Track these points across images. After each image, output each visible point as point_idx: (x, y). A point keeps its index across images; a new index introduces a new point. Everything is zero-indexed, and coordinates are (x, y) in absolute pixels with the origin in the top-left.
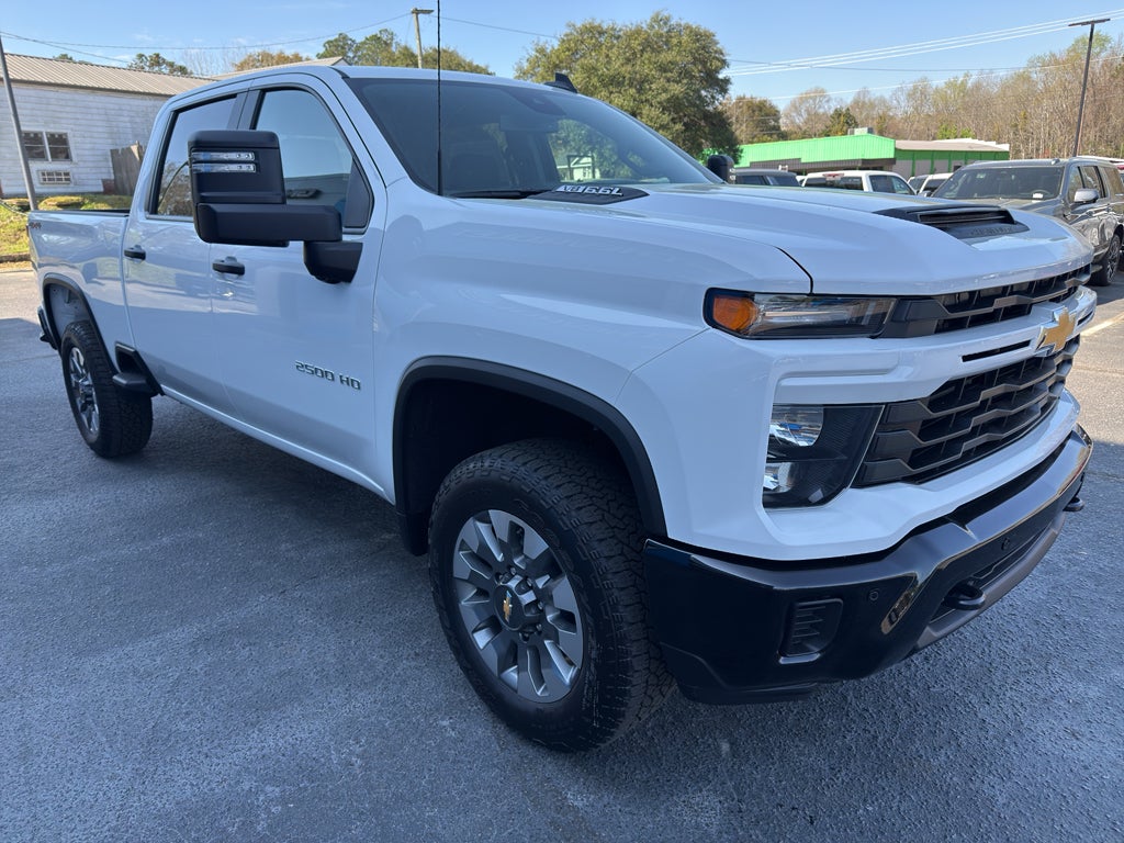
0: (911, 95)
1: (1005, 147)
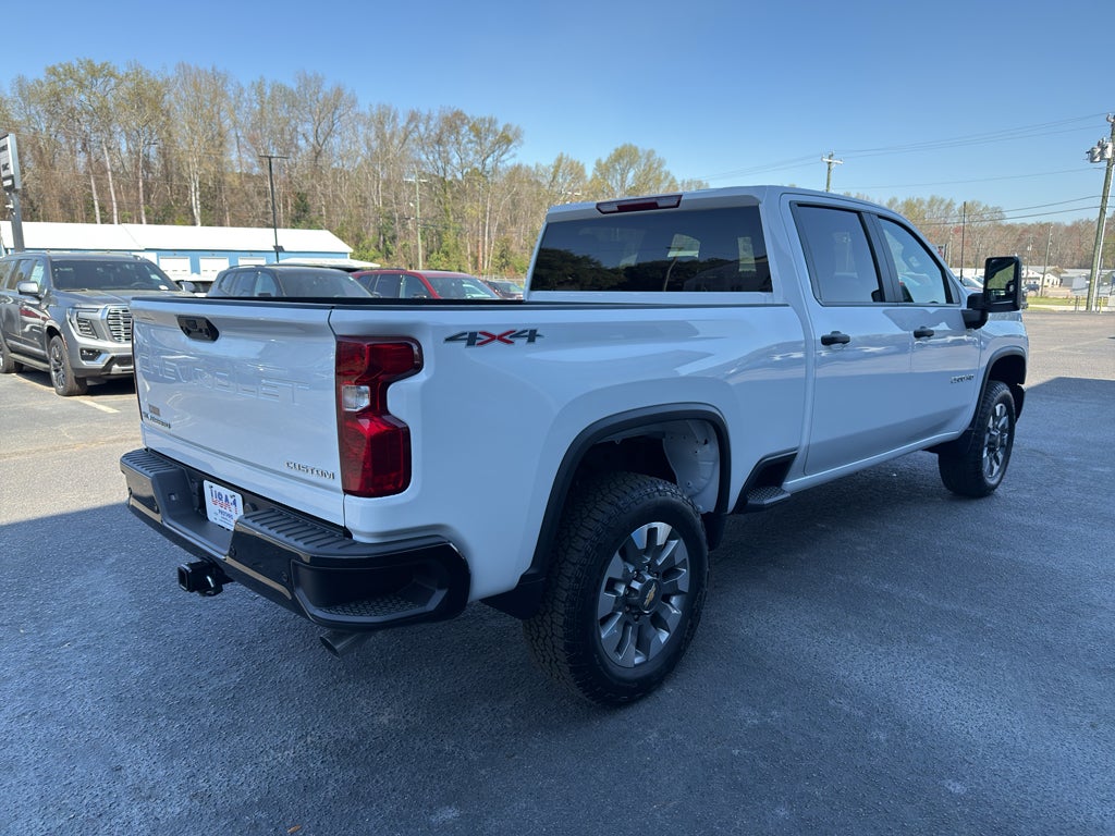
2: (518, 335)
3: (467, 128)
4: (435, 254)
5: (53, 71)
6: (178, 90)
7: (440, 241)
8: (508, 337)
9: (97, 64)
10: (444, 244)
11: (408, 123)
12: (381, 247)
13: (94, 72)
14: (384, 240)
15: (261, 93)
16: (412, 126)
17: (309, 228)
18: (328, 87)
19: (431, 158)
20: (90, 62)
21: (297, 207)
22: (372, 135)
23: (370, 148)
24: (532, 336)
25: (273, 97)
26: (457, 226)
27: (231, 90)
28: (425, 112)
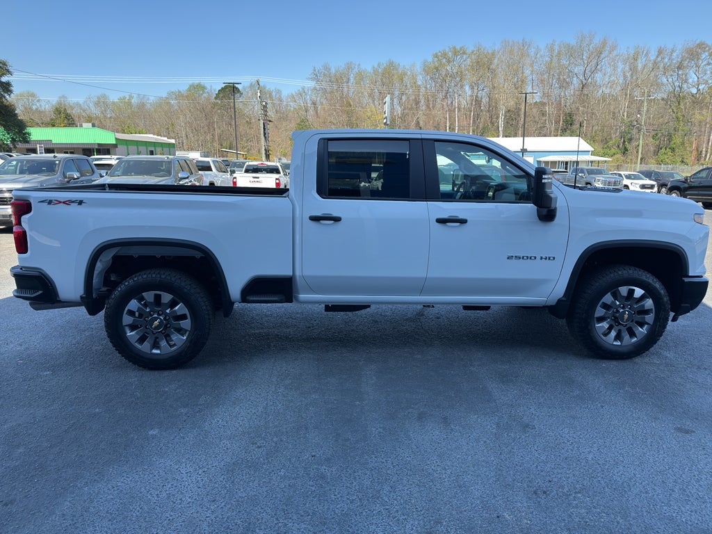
0: (97, 104)
1: (173, 141)
2: (73, 202)
3: (707, 54)
4: (663, 150)
5: (436, 56)
6: (500, 56)
7: (670, 140)
8: (68, 202)
9: (458, 48)
10: (672, 142)
11: (657, 57)
12: (621, 146)
13: (455, 53)
14: (624, 142)
15: (552, 50)
16: (659, 59)
17: (571, 136)
18: (597, 41)
19: (670, 80)
20: (454, 48)
21: (566, 121)
22: (627, 68)
23: (625, 77)
24: (80, 203)
25: (559, 53)
26: (686, 128)
27: (532, 51)
28: (670, 47)
